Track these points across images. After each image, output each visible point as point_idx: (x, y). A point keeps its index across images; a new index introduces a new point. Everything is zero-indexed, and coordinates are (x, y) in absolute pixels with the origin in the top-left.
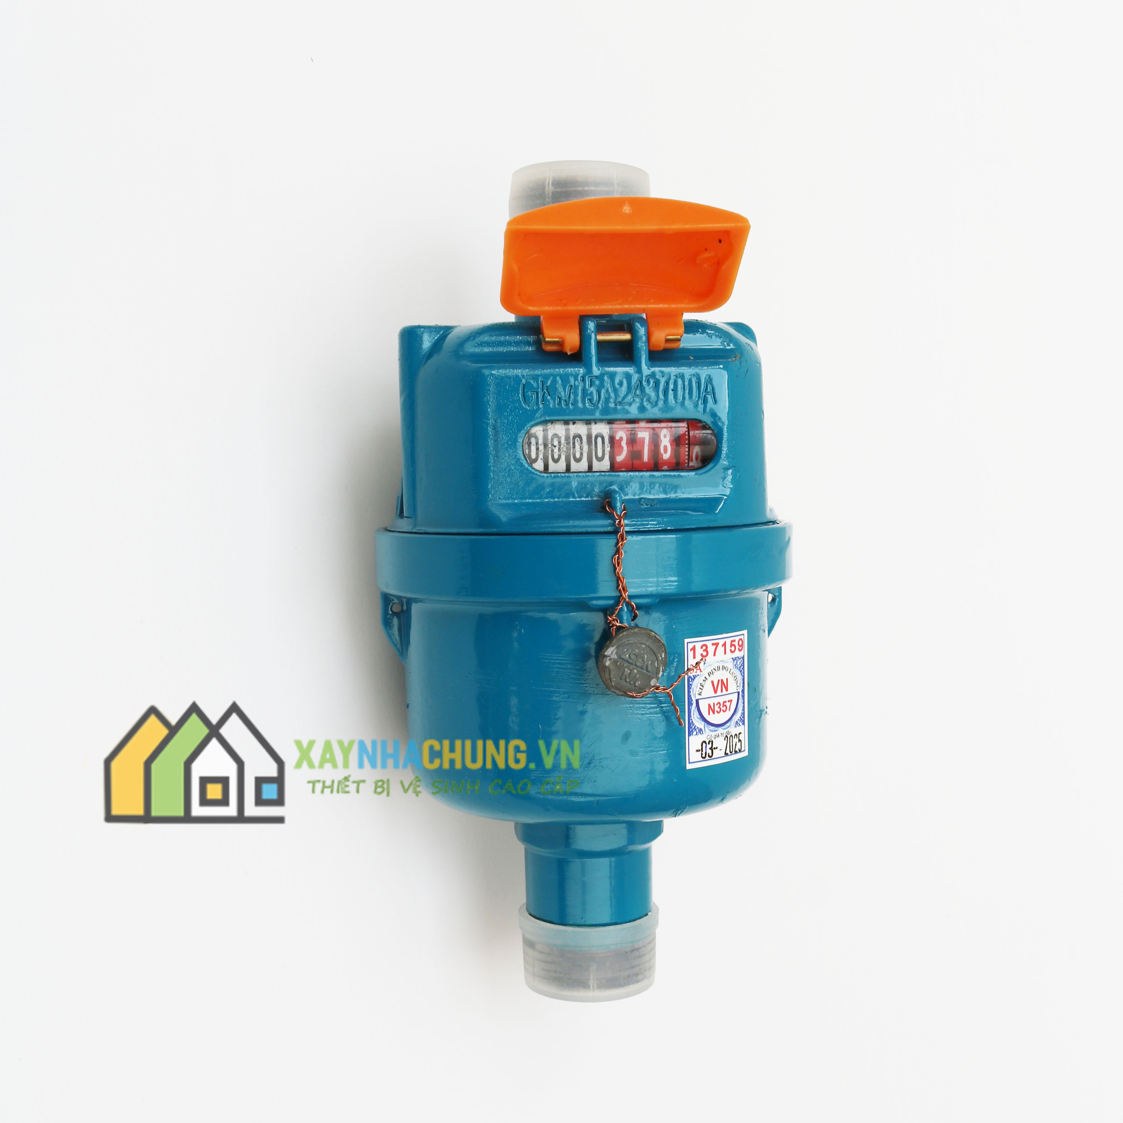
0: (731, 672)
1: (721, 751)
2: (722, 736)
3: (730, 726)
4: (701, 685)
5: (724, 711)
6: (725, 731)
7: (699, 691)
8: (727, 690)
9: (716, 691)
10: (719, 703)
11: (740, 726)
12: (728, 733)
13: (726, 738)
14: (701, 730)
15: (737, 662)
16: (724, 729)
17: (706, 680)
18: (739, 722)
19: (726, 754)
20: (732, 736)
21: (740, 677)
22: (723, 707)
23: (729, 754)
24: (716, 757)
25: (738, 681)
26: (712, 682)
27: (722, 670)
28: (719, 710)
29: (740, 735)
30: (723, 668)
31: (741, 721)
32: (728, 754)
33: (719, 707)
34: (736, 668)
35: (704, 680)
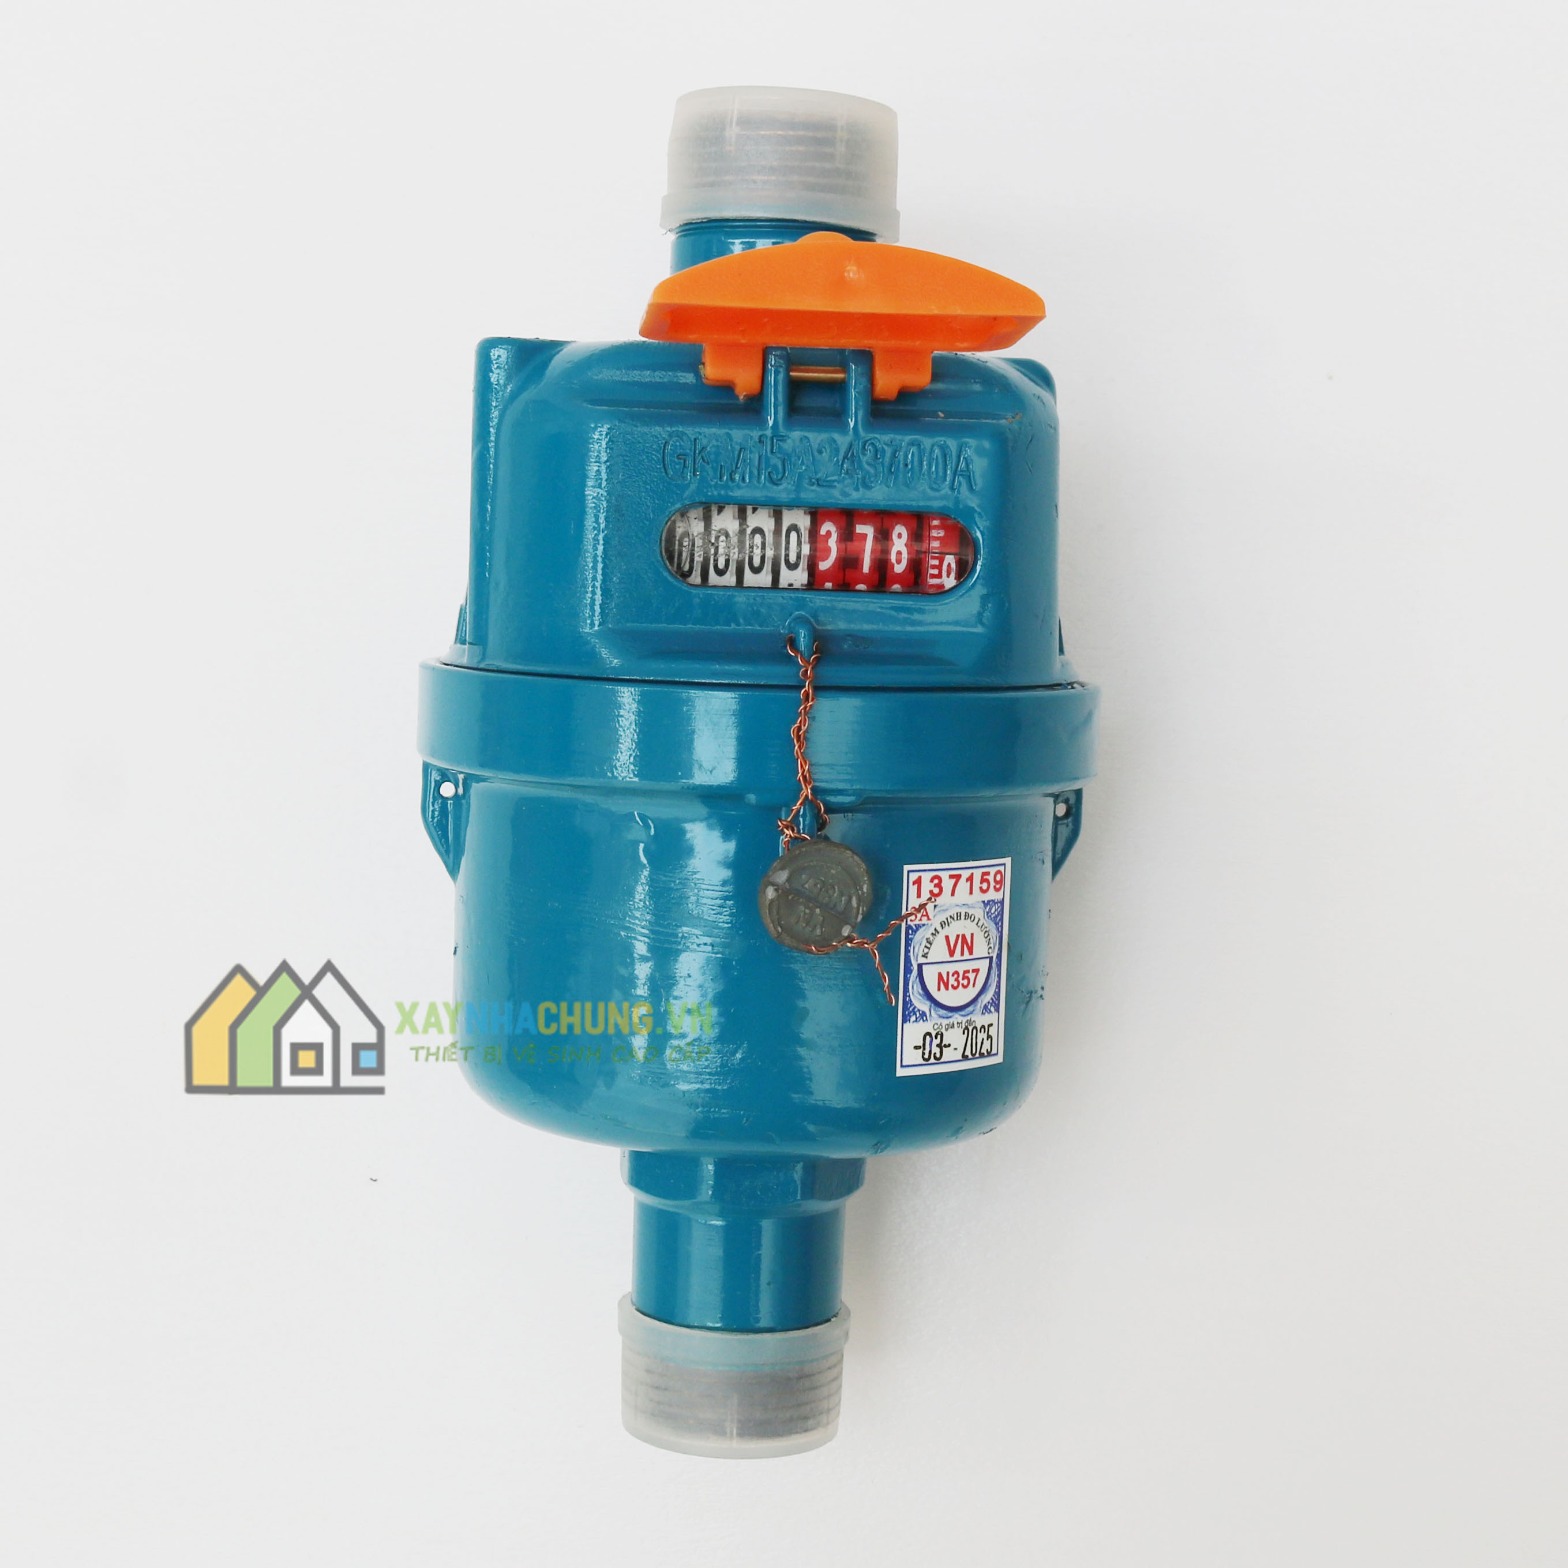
0: (980, 924)
1: (955, 1051)
2: (958, 1027)
3: (973, 1011)
4: (928, 942)
5: (965, 987)
6: (965, 1019)
7: (923, 951)
8: (971, 953)
9: (952, 953)
10: (957, 973)
11: (991, 1014)
12: (969, 1022)
13: (966, 1031)
14: (923, 1014)
15: (990, 909)
16: (962, 1015)
17: (937, 934)
18: (989, 1007)
19: (965, 1057)
20: (976, 1028)
21: (994, 933)
22: (963, 979)
23: (970, 1056)
24: (946, 1060)
25: (991, 940)
26: (947, 937)
27: (965, 919)
28: (956, 984)
29: (990, 1028)
30: (965, 915)
31: (993, 1004)
32: (967, 1056)
33: (957, 980)
34: (988, 918)
35: (932, 934)
